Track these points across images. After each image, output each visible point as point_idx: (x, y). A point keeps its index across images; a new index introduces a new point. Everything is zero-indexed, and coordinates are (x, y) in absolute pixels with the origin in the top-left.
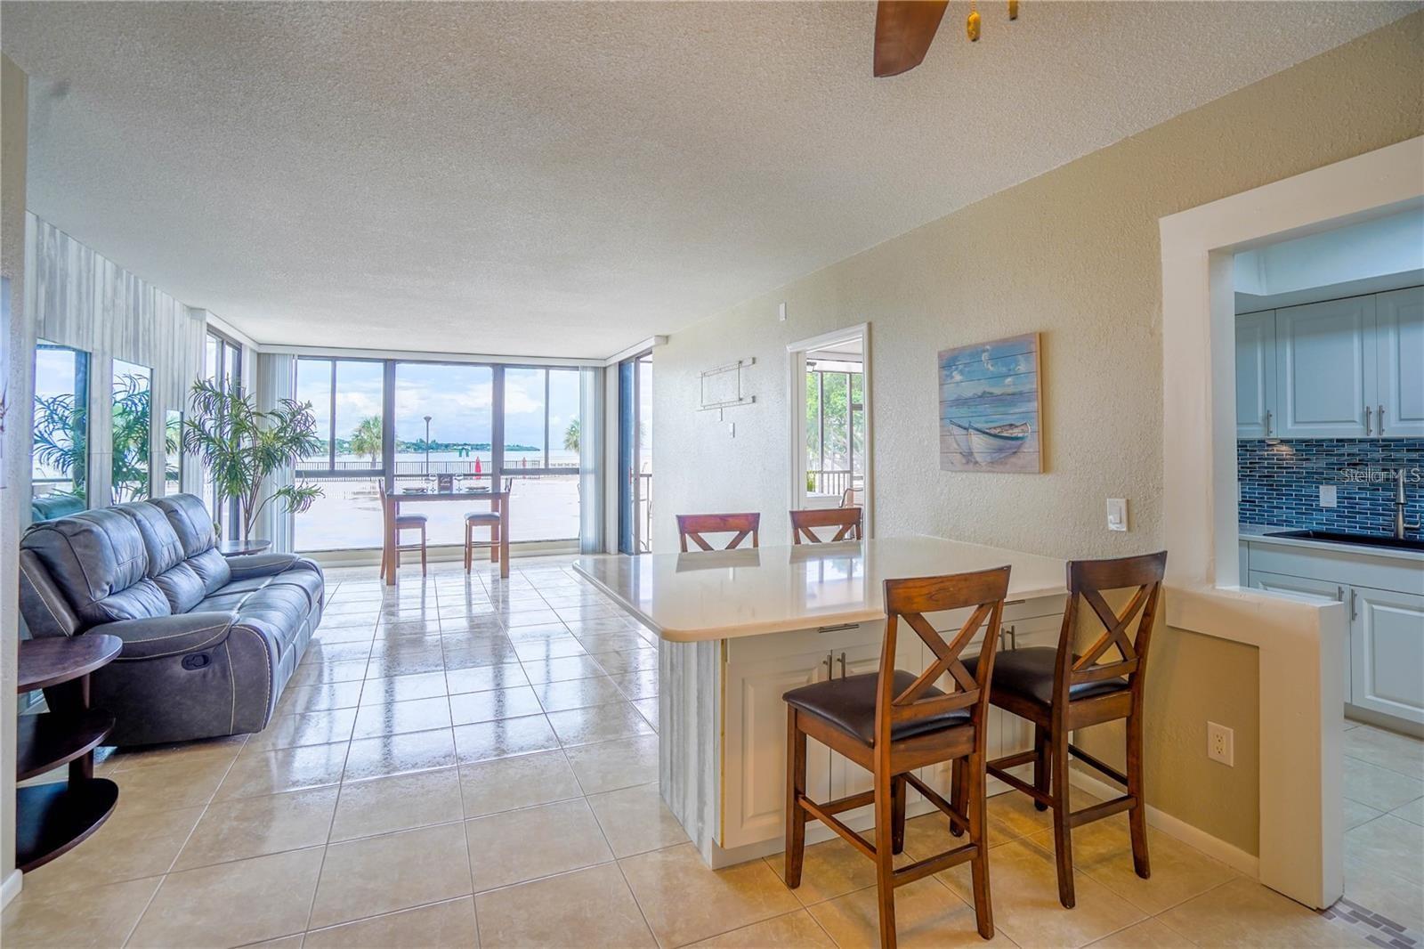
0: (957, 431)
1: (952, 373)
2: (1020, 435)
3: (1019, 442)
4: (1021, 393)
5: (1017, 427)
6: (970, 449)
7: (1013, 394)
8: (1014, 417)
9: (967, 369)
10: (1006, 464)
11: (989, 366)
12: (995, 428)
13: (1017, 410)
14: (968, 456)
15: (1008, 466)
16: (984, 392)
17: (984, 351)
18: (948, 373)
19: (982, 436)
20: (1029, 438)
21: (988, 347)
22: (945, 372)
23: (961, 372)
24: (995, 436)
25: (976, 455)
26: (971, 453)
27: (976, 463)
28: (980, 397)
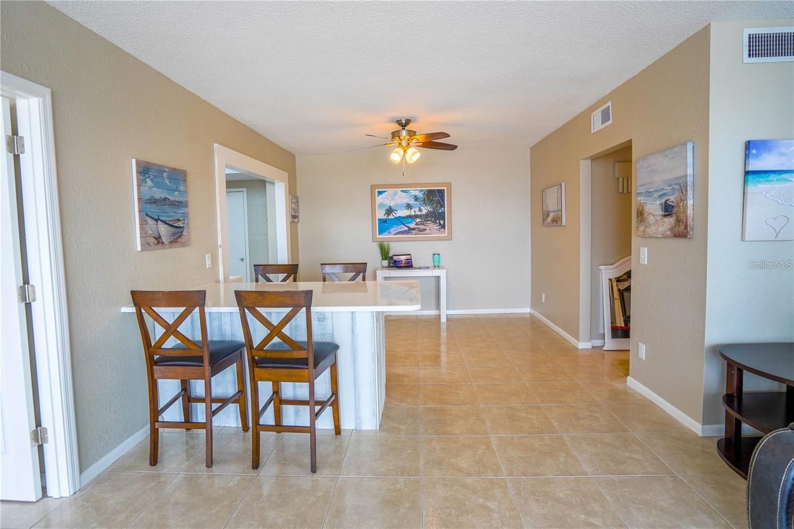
0: (150, 221)
1: (146, 179)
2: (182, 226)
3: (180, 230)
4: (181, 202)
5: (180, 221)
6: (159, 234)
7: (178, 202)
8: (179, 215)
9: (155, 180)
10: (177, 242)
11: (168, 181)
12: (171, 221)
13: (180, 211)
14: (158, 239)
15: (178, 243)
16: (165, 198)
17: (165, 172)
18: (143, 178)
19: (165, 226)
20: (185, 227)
21: (166, 170)
22: (141, 177)
23: (152, 180)
24: (171, 226)
25: (162, 237)
26: (160, 237)
27: (163, 243)
28: (163, 200)
